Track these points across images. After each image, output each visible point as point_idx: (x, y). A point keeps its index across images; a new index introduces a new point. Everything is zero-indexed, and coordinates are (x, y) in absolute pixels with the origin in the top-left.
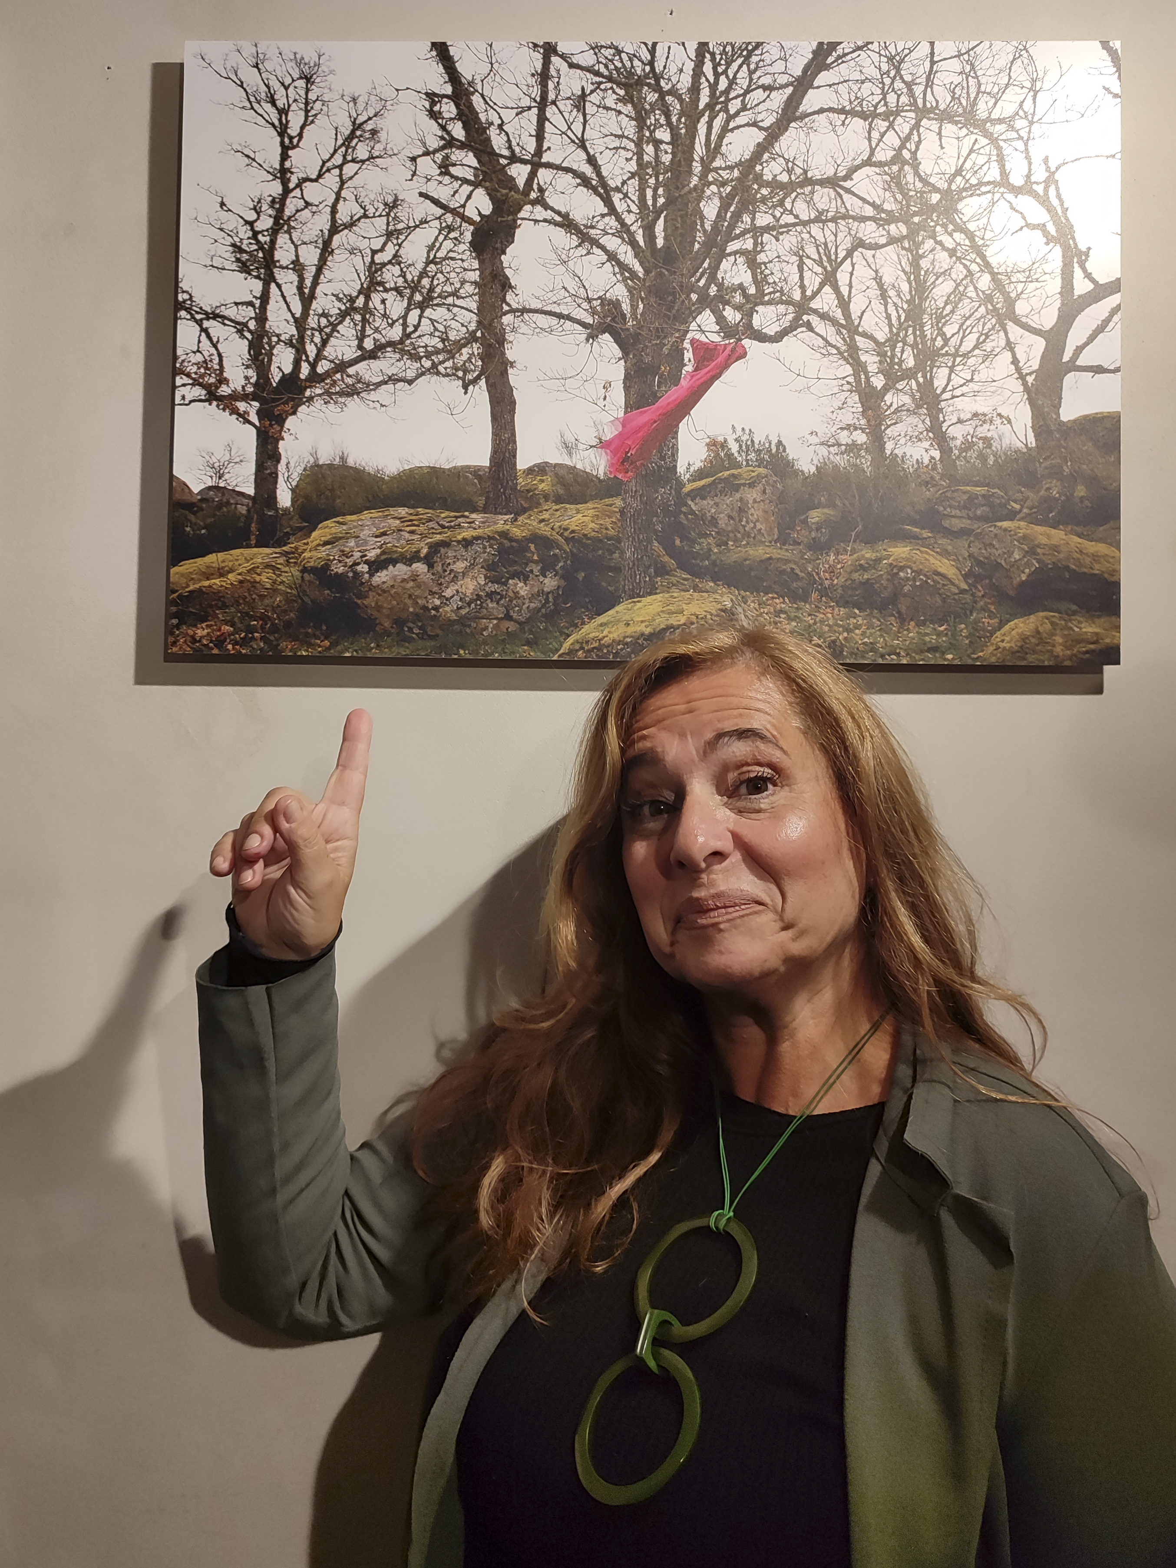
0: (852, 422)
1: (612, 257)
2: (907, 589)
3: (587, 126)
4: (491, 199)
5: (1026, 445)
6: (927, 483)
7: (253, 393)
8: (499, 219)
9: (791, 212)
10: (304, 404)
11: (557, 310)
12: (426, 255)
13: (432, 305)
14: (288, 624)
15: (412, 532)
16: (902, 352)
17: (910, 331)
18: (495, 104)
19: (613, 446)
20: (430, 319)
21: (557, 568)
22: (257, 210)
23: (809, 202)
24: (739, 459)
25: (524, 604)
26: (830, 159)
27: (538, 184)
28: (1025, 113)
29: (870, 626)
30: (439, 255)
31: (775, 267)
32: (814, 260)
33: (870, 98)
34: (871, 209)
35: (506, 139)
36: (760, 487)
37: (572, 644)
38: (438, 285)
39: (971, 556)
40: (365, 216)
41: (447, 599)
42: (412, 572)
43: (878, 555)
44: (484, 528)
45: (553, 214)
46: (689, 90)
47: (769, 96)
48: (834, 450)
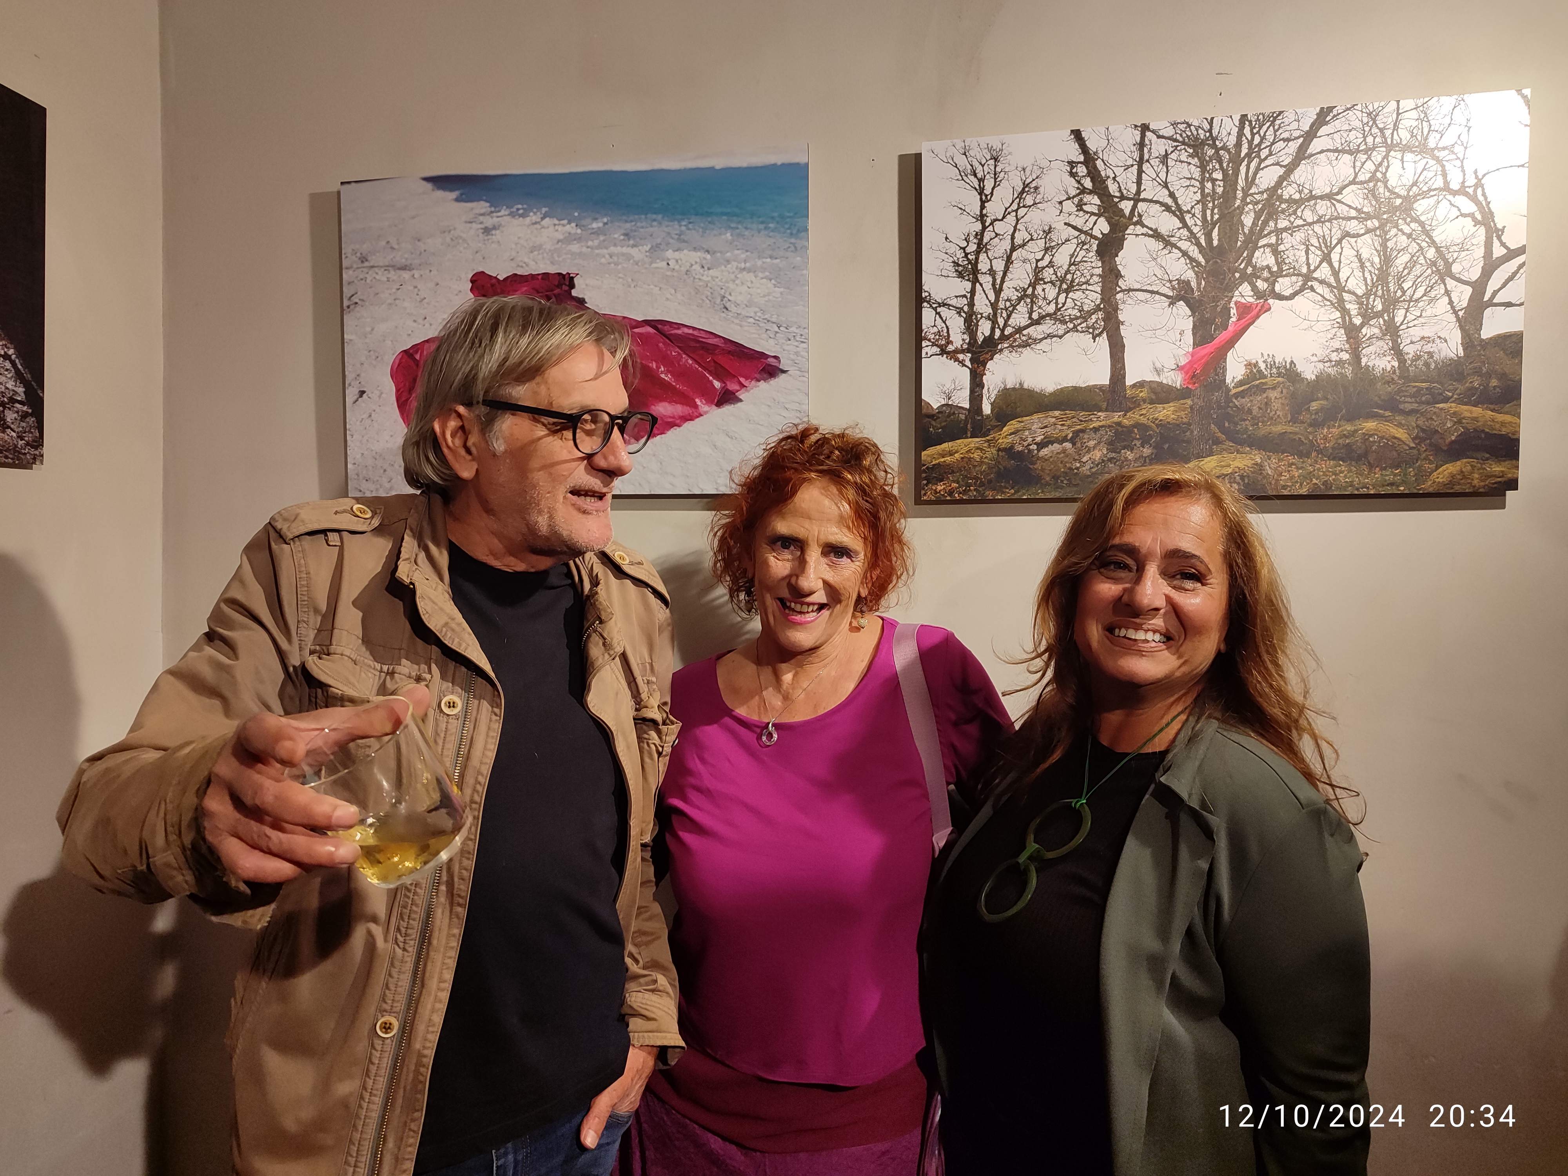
0: (1340, 347)
1: (1185, 254)
2: (1374, 448)
3: (1169, 174)
4: (1109, 223)
5: (1457, 355)
6: (1389, 382)
7: (967, 349)
8: (1114, 236)
9: (1301, 218)
10: (997, 353)
11: (1151, 289)
12: (1069, 261)
13: (1073, 290)
14: (990, 481)
15: (1063, 425)
16: (1374, 301)
17: (1380, 287)
18: (1111, 165)
19: (1185, 369)
20: (1073, 299)
21: (1151, 442)
22: (967, 240)
23: (1313, 211)
24: (1266, 373)
26: (1327, 182)
27: (1138, 212)
28: (1462, 142)
29: (1350, 471)
30: (1077, 260)
31: (1290, 253)
32: (1316, 247)
33: (1355, 141)
34: (1355, 212)
35: (1117, 186)
36: (1279, 389)
38: (1077, 278)
39: (1418, 426)
40: (1032, 239)
41: (1084, 463)
42: (1063, 448)
43: (1356, 428)
44: (1106, 420)
45: (1148, 230)
46: (1234, 145)
47: (1287, 145)
48: (1327, 364)
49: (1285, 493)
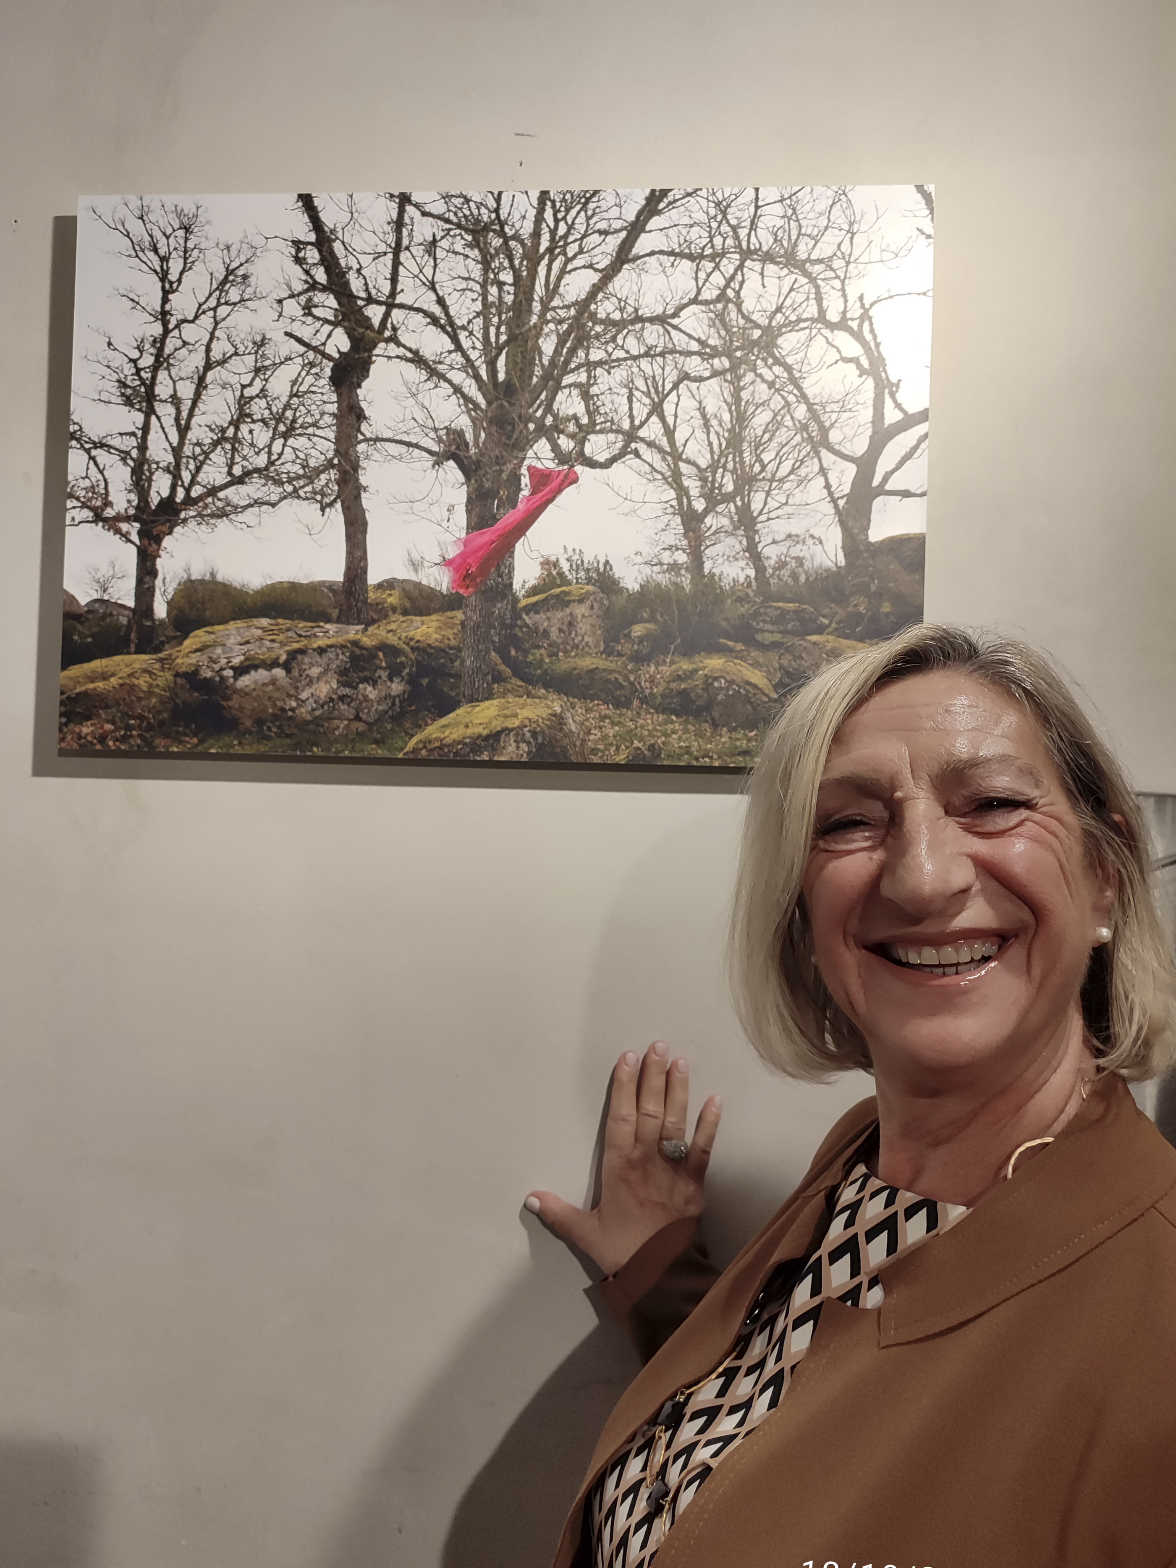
0: (674, 543)
1: (457, 390)
2: (720, 697)
3: (437, 270)
4: (349, 337)
5: (836, 564)
6: (742, 599)
7: (134, 515)
8: (356, 356)
9: (622, 347)
10: (179, 525)
12: (290, 389)
13: (295, 435)
14: (162, 723)
15: (273, 641)
16: (723, 477)
17: (730, 457)
18: (354, 250)
19: (455, 565)
20: (293, 448)
21: (403, 674)
22: (140, 349)
23: (640, 339)
24: (570, 577)
25: (372, 706)
26: (659, 298)
27: (392, 323)
28: (843, 253)
29: (686, 731)
30: (301, 389)
31: (606, 399)
32: (643, 392)
33: (698, 241)
34: (696, 344)
35: (363, 282)
36: (588, 603)
37: (416, 743)
39: (781, 667)
40: (236, 354)
41: (303, 701)
42: (272, 676)
43: (695, 666)
44: (337, 637)
45: (405, 351)
46: (531, 235)
47: (604, 240)
48: (657, 569)
49: (595, 761)
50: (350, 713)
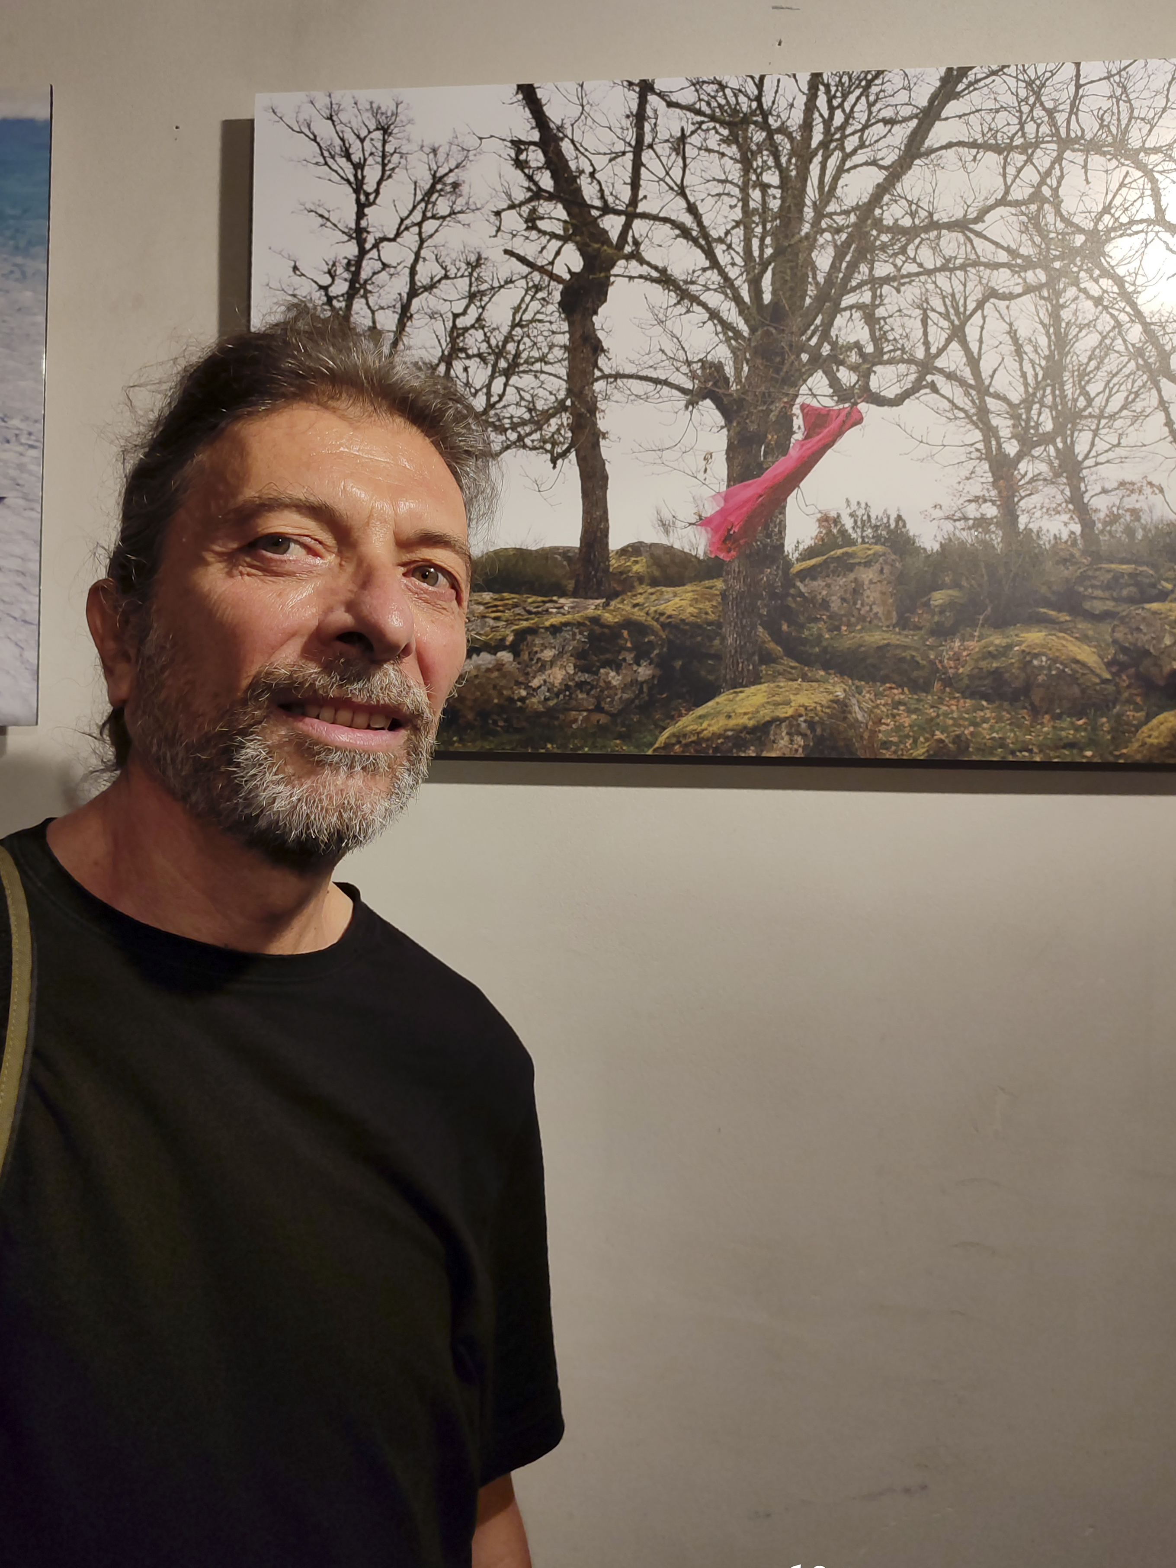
0: (981, 494)
1: (714, 315)
2: (1040, 678)
3: (687, 171)
4: (582, 254)
6: (1065, 560)
8: (591, 277)
9: (914, 260)
11: (654, 374)
12: (511, 318)
13: (518, 372)
15: (497, 619)
16: (1040, 414)
17: (1048, 390)
18: (586, 150)
19: (714, 524)
20: (517, 388)
21: (652, 656)
22: (332, 274)
23: (935, 249)
24: (854, 536)
25: (616, 694)
26: (959, 200)
27: (633, 237)
29: (999, 719)
30: (525, 317)
31: (896, 322)
32: (940, 313)
33: (1005, 130)
34: (1005, 254)
35: (598, 188)
36: (877, 567)
37: (668, 738)
38: (524, 350)
39: (1114, 642)
40: (446, 277)
41: (534, 690)
42: (497, 660)
43: (1009, 641)
44: (574, 613)
45: (649, 269)
46: (800, 127)
47: (890, 131)
48: (960, 524)
49: (888, 756)
50: (590, 703)
